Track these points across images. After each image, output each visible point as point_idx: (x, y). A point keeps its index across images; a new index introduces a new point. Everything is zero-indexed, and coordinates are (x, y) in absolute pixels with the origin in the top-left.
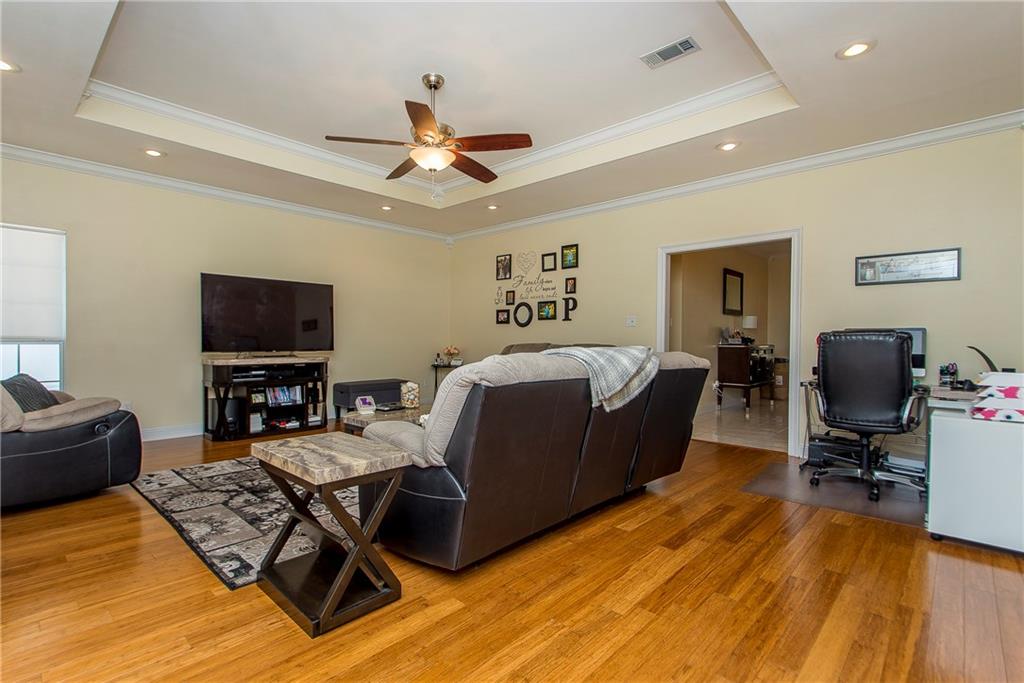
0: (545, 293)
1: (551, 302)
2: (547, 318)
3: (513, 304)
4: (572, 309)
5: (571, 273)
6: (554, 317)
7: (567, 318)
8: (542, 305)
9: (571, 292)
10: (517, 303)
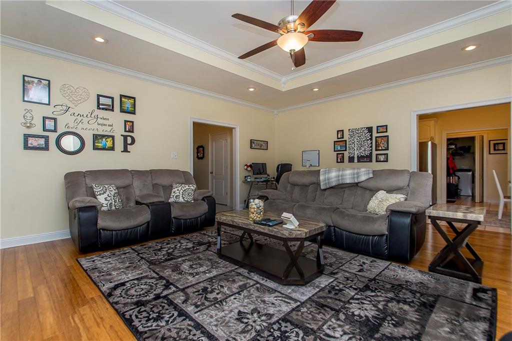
0: (101, 128)
1: (109, 136)
2: (104, 149)
3: (55, 131)
4: (130, 144)
5: (129, 117)
6: (112, 149)
7: (126, 150)
8: (96, 137)
9: (129, 131)
10: (60, 132)
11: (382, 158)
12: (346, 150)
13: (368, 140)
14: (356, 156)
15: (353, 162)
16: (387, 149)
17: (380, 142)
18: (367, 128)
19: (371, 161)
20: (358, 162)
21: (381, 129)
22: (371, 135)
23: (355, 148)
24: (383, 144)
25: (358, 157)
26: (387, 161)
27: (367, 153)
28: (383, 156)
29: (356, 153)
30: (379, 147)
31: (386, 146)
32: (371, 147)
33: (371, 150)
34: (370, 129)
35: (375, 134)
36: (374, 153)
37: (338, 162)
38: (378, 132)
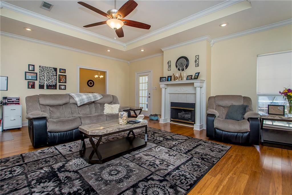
11: (63, 87)
12: (36, 80)
13: (54, 76)
14: (45, 85)
15: (44, 89)
16: (66, 83)
17: (61, 78)
18: (53, 68)
19: (56, 89)
20: (47, 89)
21: (62, 71)
22: (56, 73)
23: (45, 80)
24: (63, 79)
25: (47, 85)
26: (65, 89)
27: (54, 84)
28: (64, 86)
29: (45, 83)
30: (61, 81)
31: (65, 81)
32: (56, 80)
33: (56, 82)
34: (55, 69)
35: (58, 73)
36: (58, 84)
37: (29, 88)
38: (60, 72)
